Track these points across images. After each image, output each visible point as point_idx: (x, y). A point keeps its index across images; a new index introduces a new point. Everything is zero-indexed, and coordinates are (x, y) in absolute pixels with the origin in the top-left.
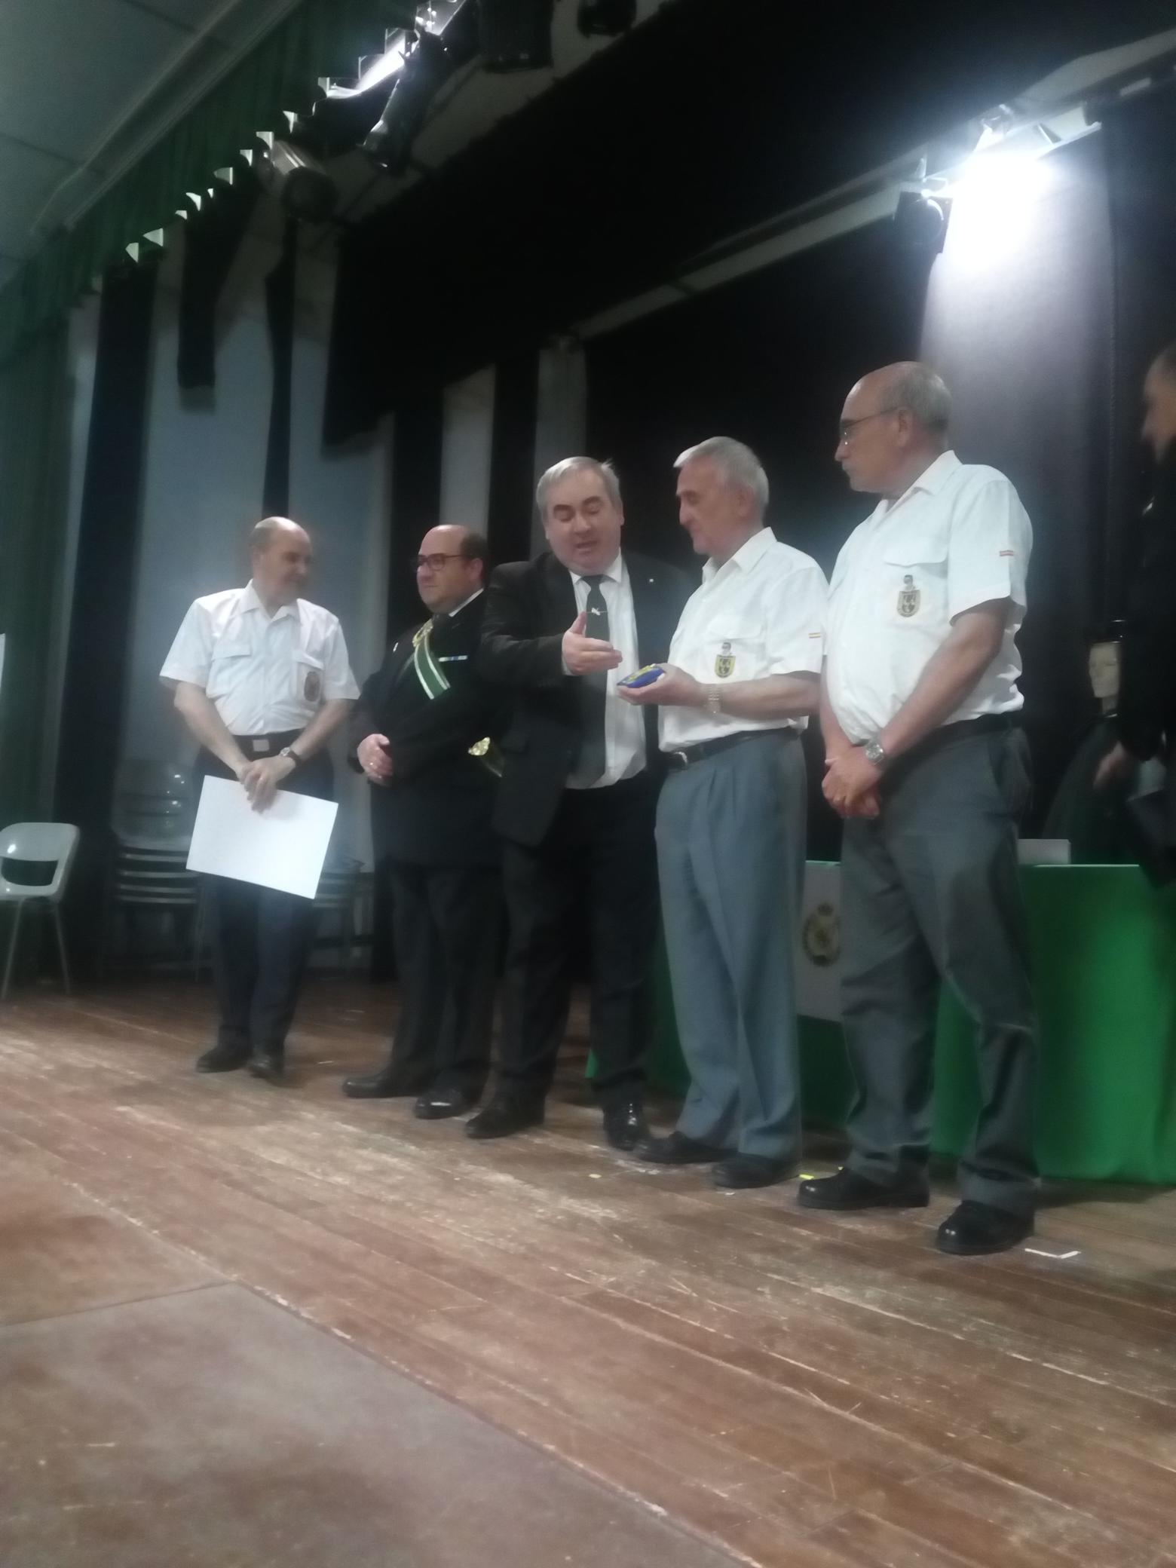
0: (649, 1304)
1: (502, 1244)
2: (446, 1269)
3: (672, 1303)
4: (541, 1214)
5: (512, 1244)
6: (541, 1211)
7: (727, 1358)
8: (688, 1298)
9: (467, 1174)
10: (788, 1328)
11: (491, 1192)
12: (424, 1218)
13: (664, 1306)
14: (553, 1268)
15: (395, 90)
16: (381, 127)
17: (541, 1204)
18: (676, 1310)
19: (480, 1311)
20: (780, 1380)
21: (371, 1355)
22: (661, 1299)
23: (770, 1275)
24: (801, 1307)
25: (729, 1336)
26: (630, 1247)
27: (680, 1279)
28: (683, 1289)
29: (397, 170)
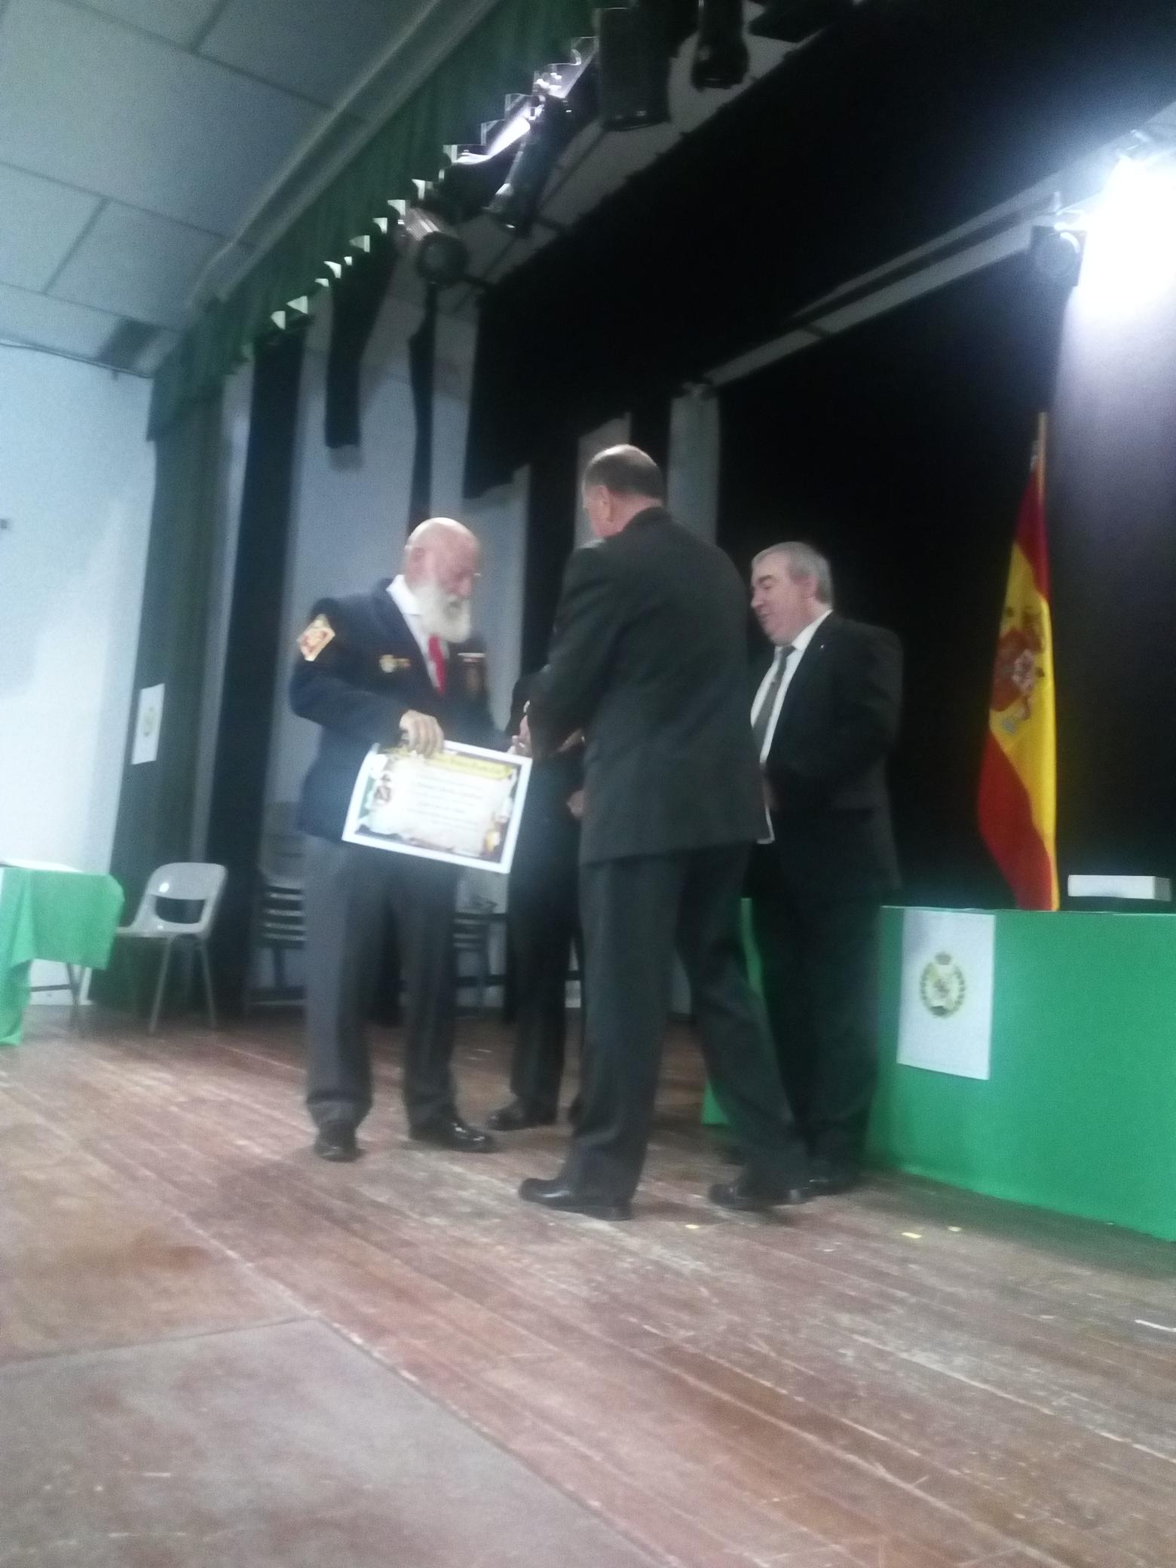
0: (723, 1362)
1: (585, 1292)
2: (525, 1316)
3: (749, 1362)
4: (631, 1263)
5: (596, 1293)
6: (631, 1260)
7: (796, 1422)
8: (766, 1357)
10: (866, 1393)
11: (585, 1239)
12: (512, 1262)
13: (739, 1364)
15: (520, 154)
16: (507, 190)
17: (631, 1253)
18: (751, 1369)
19: (550, 1359)
20: (845, 1448)
21: (433, 1399)
22: (736, 1356)
23: (856, 1337)
24: (885, 1372)
25: (800, 1399)
26: (715, 1301)
27: (760, 1336)
28: (763, 1348)
29: (524, 230)
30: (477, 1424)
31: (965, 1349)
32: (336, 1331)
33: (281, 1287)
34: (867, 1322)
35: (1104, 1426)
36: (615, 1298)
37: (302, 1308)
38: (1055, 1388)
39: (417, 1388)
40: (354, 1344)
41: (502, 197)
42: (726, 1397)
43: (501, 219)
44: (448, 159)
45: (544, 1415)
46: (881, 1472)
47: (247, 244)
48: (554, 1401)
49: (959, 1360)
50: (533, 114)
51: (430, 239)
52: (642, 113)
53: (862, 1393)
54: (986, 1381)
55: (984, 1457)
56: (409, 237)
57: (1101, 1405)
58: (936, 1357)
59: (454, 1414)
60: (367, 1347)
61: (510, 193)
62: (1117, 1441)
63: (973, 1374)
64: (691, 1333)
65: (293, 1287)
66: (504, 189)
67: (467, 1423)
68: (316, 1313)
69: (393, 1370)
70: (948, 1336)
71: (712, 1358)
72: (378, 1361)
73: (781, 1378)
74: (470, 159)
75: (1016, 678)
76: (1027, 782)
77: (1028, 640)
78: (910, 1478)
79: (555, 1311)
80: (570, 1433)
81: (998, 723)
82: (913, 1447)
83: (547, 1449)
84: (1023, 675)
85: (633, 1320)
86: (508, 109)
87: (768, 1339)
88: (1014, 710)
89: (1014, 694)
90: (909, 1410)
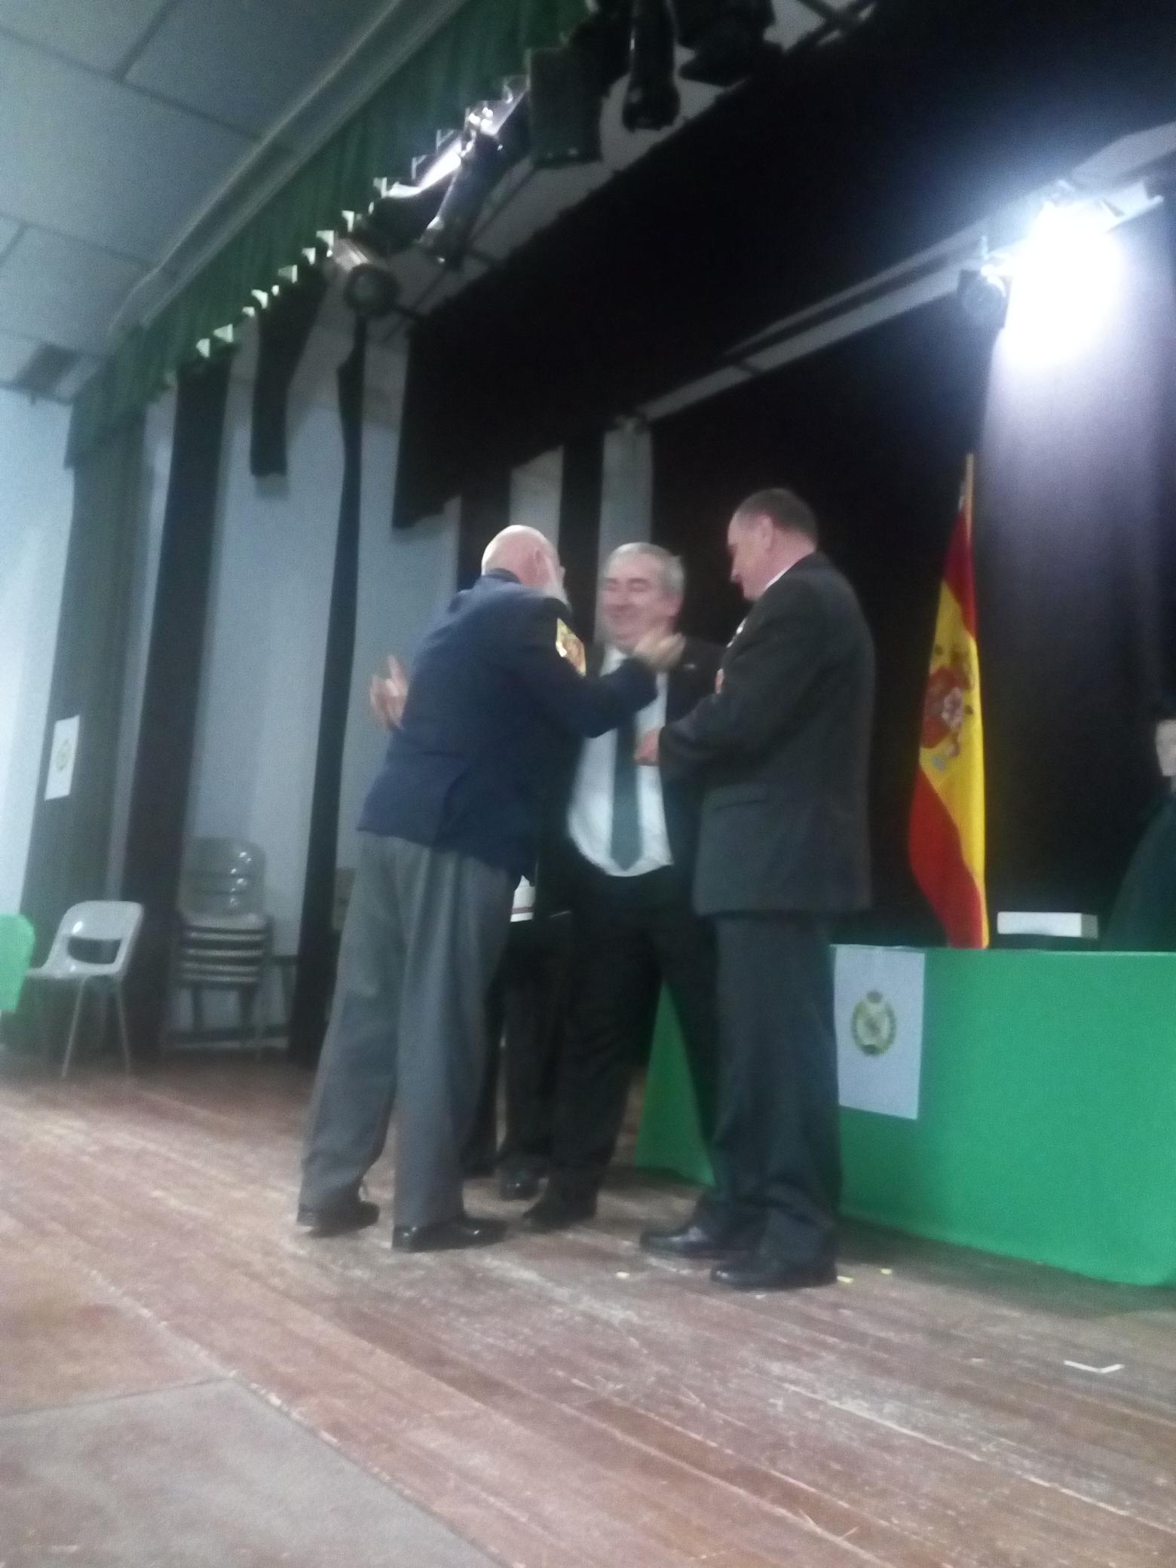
0: (651, 1415)
3: (677, 1414)
4: (558, 1314)
5: (523, 1347)
6: (559, 1311)
7: (726, 1476)
8: (695, 1409)
9: (490, 1270)
11: (511, 1290)
13: (667, 1416)
15: (451, 188)
16: (438, 223)
17: (561, 1304)
18: (681, 1422)
19: (476, 1417)
20: (775, 1501)
21: (355, 1462)
22: (665, 1408)
23: (786, 1385)
24: (814, 1421)
26: (645, 1351)
27: (691, 1387)
28: (692, 1399)
29: (455, 262)
30: (398, 1486)
31: (896, 1396)
32: (254, 1392)
33: (197, 1346)
34: (800, 1371)
35: (1033, 1472)
36: (542, 1350)
37: (217, 1367)
38: (984, 1433)
39: (337, 1450)
40: (272, 1406)
41: (432, 231)
42: (654, 1452)
43: (432, 253)
44: (378, 193)
45: (467, 1476)
46: (810, 1524)
47: (170, 273)
48: (479, 1460)
49: (889, 1407)
50: (464, 148)
51: (359, 270)
52: (573, 152)
53: (792, 1444)
54: (915, 1428)
55: (913, 1507)
56: (337, 270)
57: (1031, 1450)
58: (866, 1405)
59: (375, 1476)
60: (285, 1409)
61: (441, 227)
62: (1044, 1487)
63: (904, 1419)
64: (619, 1387)
65: (210, 1346)
66: (435, 223)
67: (389, 1486)
68: (232, 1374)
69: (312, 1432)
70: (881, 1383)
71: (641, 1412)
72: (299, 1424)
73: (712, 1430)
74: (400, 191)
75: (945, 716)
76: (956, 817)
77: (956, 678)
78: (838, 1532)
79: (481, 1367)
80: (497, 1494)
81: (927, 758)
82: (842, 1498)
83: (470, 1510)
84: (953, 712)
85: (560, 1373)
86: (439, 143)
87: (698, 1391)
88: (944, 747)
89: (943, 731)
90: (838, 1460)
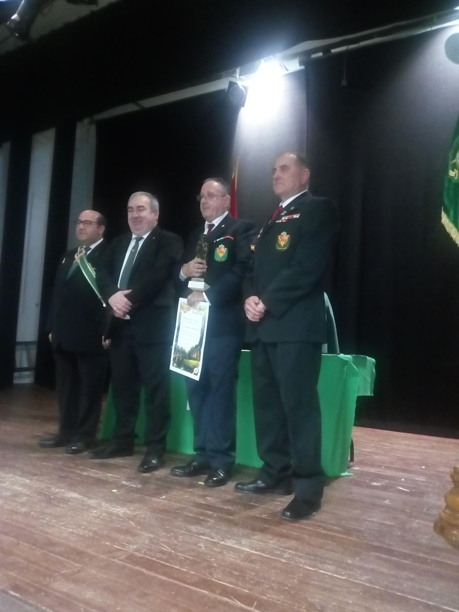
0: (154, 559)
1: (81, 533)
2: (58, 549)
3: (165, 557)
4: (95, 513)
5: (86, 532)
6: (95, 512)
7: (195, 584)
8: (170, 553)
9: (56, 494)
10: (216, 564)
11: (70, 503)
12: (41, 520)
13: (161, 559)
14: (108, 543)
16: (17, 17)
17: (94, 508)
18: (167, 561)
19: (79, 571)
20: (220, 594)
22: (159, 555)
23: (201, 537)
24: (218, 552)
25: (192, 572)
26: (139, 528)
27: (163, 543)
31: (244, 536)
34: (203, 529)
35: (306, 564)
36: (95, 533)
38: (282, 549)
41: (14, 20)
42: (164, 578)
43: (12, 30)
46: (239, 604)
49: (243, 542)
53: (215, 565)
54: (256, 550)
55: (272, 588)
57: (301, 554)
58: (234, 542)
62: (313, 571)
63: (251, 547)
64: (136, 546)
70: (236, 530)
71: (149, 558)
73: (182, 563)
87: (168, 544)
90: (236, 571)
